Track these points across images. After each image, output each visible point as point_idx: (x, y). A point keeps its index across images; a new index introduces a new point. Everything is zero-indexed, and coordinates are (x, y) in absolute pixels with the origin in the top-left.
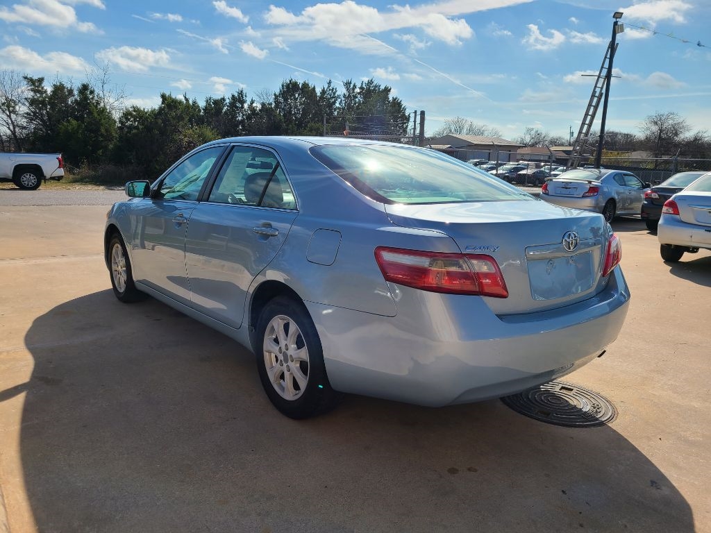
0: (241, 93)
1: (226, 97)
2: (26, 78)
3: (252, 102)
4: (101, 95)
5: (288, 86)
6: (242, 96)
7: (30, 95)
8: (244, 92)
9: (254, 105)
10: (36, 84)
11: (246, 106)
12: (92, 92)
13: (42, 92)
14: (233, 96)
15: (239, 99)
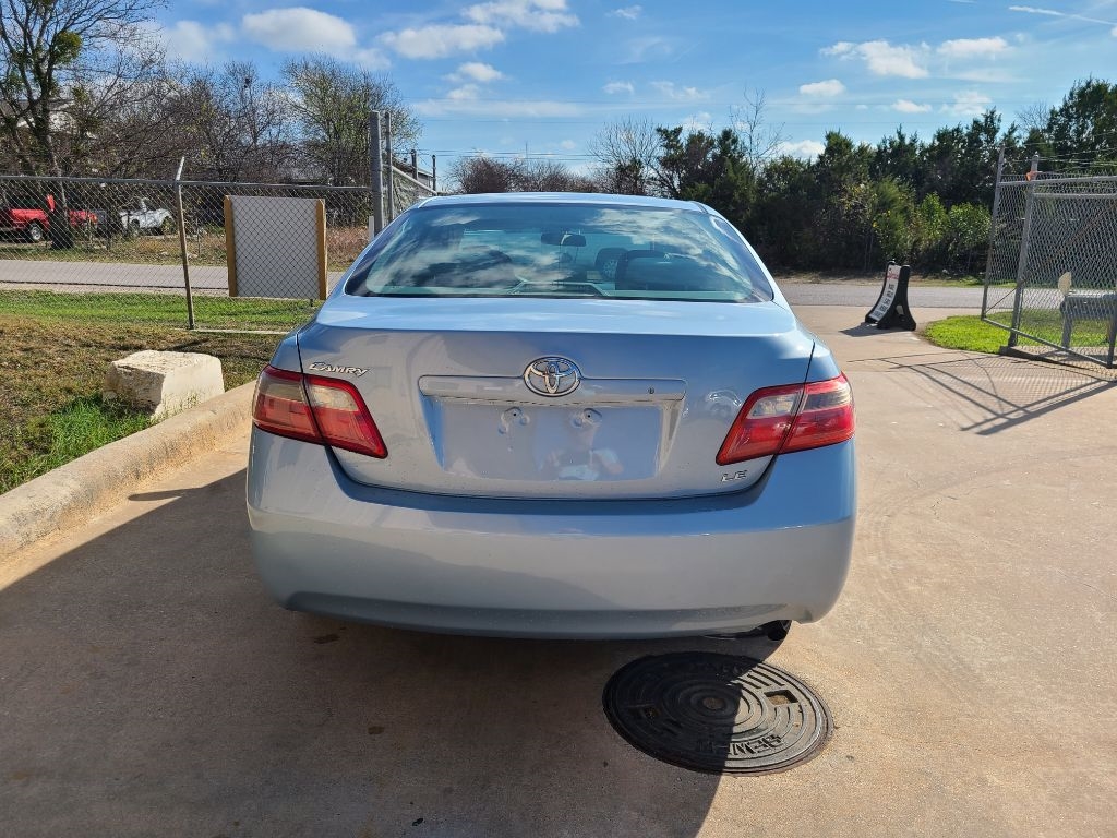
0: (990, 117)
1: (963, 126)
2: (659, 130)
3: (1013, 129)
4: (747, 144)
5: (1082, 94)
6: (992, 122)
7: (662, 152)
8: (997, 113)
9: (1015, 134)
10: (670, 136)
11: (999, 137)
12: (735, 141)
13: (677, 147)
14: (976, 122)
15: (987, 126)
